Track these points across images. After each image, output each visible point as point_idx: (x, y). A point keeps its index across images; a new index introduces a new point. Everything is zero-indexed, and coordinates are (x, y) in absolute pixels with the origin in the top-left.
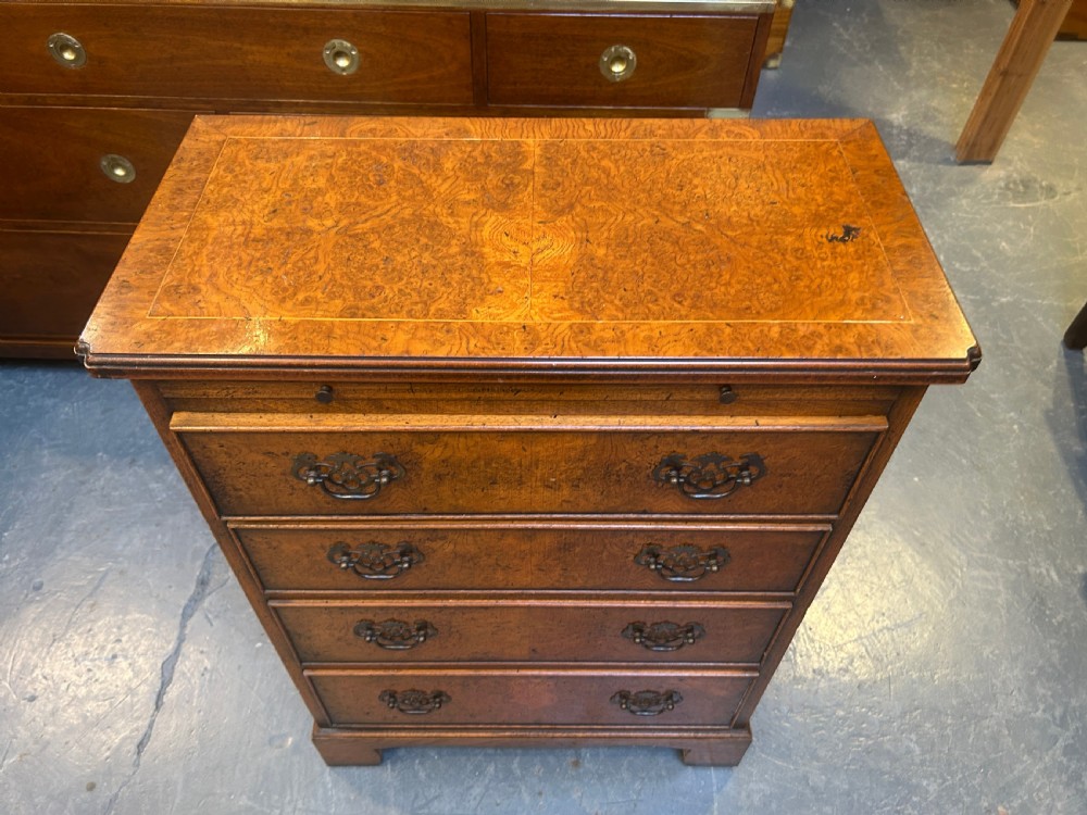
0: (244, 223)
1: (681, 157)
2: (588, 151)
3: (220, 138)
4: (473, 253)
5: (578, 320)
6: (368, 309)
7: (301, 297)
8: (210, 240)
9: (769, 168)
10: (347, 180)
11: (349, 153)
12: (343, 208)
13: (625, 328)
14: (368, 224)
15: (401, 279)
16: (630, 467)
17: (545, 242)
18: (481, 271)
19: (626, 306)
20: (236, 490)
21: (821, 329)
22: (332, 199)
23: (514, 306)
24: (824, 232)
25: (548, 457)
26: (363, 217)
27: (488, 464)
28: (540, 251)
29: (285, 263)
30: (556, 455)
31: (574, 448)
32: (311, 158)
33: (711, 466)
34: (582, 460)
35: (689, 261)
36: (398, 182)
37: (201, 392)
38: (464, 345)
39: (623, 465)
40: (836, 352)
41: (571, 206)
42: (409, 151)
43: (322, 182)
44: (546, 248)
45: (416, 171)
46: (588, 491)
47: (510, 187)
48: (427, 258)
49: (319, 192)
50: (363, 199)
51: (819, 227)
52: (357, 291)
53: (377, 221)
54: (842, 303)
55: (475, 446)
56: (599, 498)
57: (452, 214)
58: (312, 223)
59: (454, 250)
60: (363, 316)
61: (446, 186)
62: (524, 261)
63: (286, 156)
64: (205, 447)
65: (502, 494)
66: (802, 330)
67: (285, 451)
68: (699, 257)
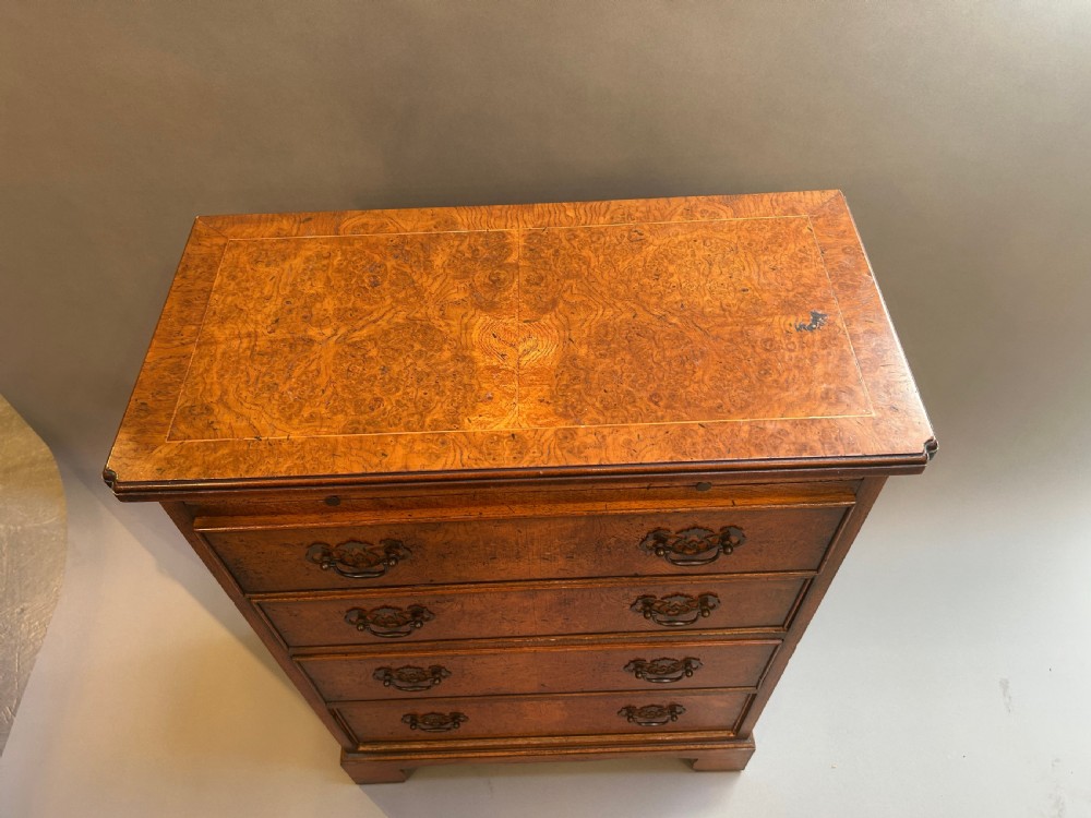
0: (249, 335)
1: (657, 242)
2: (569, 240)
3: (221, 241)
4: (464, 358)
5: (562, 425)
6: (368, 423)
7: (306, 413)
8: (219, 356)
9: (740, 249)
10: (343, 283)
11: (344, 253)
12: (342, 315)
13: (606, 432)
14: (365, 332)
15: (398, 389)
16: (618, 541)
17: (530, 343)
18: (472, 377)
19: (606, 408)
20: (257, 573)
21: (788, 427)
22: (329, 305)
23: (503, 414)
24: (792, 320)
25: (542, 536)
26: (361, 323)
27: (486, 544)
28: (526, 352)
29: (290, 378)
30: (549, 534)
31: (566, 529)
32: (308, 260)
34: (574, 538)
35: (664, 357)
36: (392, 283)
38: (458, 457)
39: (613, 540)
40: (800, 451)
41: (554, 303)
42: (401, 248)
43: (319, 287)
44: (532, 348)
45: (408, 271)
46: (582, 561)
47: (495, 284)
48: (421, 365)
49: (318, 297)
50: (359, 304)
51: (788, 314)
52: (357, 405)
53: (373, 327)
54: (808, 397)
55: (473, 531)
57: (443, 317)
58: (313, 332)
59: (447, 354)
60: (365, 431)
61: (436, 285)
62: (511, 365)
63: (284, 259)
66: (770, 427)
67: (299, 542)
68: (675, 353)
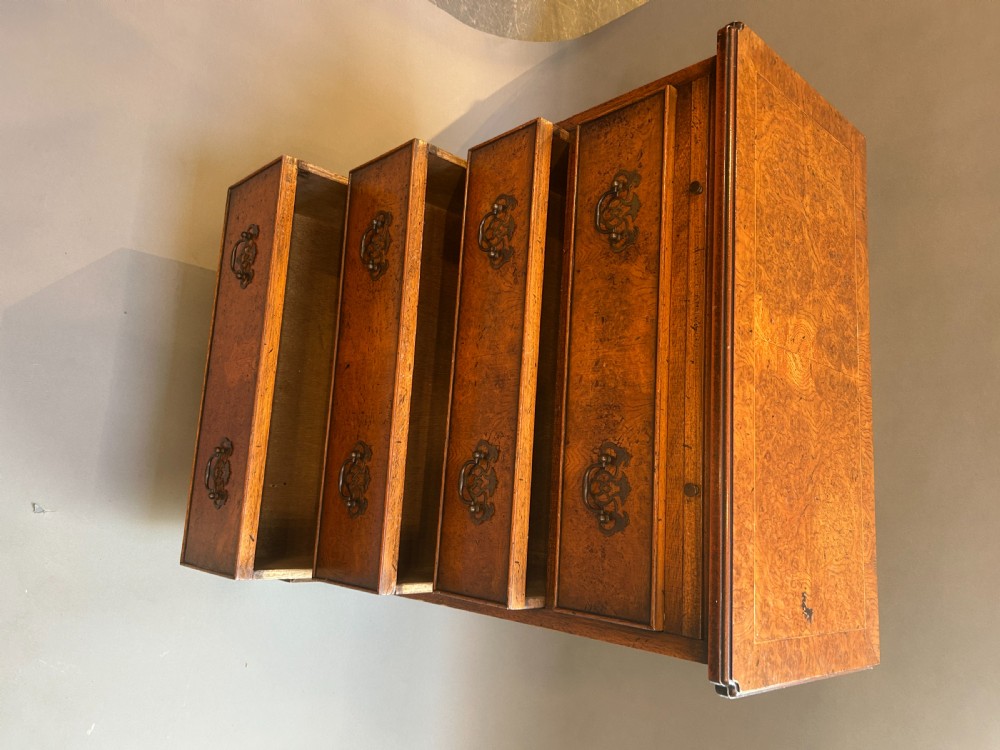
0: (807, 151)
1: (851, 491)
2: (853, 418)
3: (853, 149)
4: (793, 308)
5: (756, 374)
6: (761, 221)
7: (768, 177)
8: (797, 125)
9: (847, 561)
10: (832, 231)
11: (847, 238)
12: (815, 222)
13: (751, 407)
14: (807, 237)
15: (778, 250)
16: (615, 423)
17: (800, 366)
18: (783, 311)
19: (764, 413)
20: (606, 134)
21: (750, 563)
22: (821, 216)
23: (764, 328)
24: (808, 591)
25: (629, 358)
26: (812, 236)
27: (623, 313)
28: (795, 359)
29: (786, 173)
30: (631, 363)
31: (638, 375)
32: (844, 210)
33: (615, 489)
34: (625, 384)
35: (790, 473)
36: (832, 268)
37: (697, 105)
38: (742, 283)
39: (618, 418)
41: (821, 393)
42: (849, 283)
43: (830, 212)
44: (797, 365)
45: (838, 283)
46: (591, 394)
47: (831, 349)
48: (790, 273)
49: (825, 210)
50: (822, 239)
51: (811, 588)
52: (770, 216)
53: (810, 244)
54: (766, 588)
55: (643, 300)
56: (584, 404)
57: (814, 300)
58: (807, 199)
59: (796, 296)
60: (758, 217)
61: (831, 303)
62: (789, 345)
63: (845, 192)
64: (649, 109)
65: (592, 329)
66: (750, 548)
67: (643, 164)
68: (792, 482)
